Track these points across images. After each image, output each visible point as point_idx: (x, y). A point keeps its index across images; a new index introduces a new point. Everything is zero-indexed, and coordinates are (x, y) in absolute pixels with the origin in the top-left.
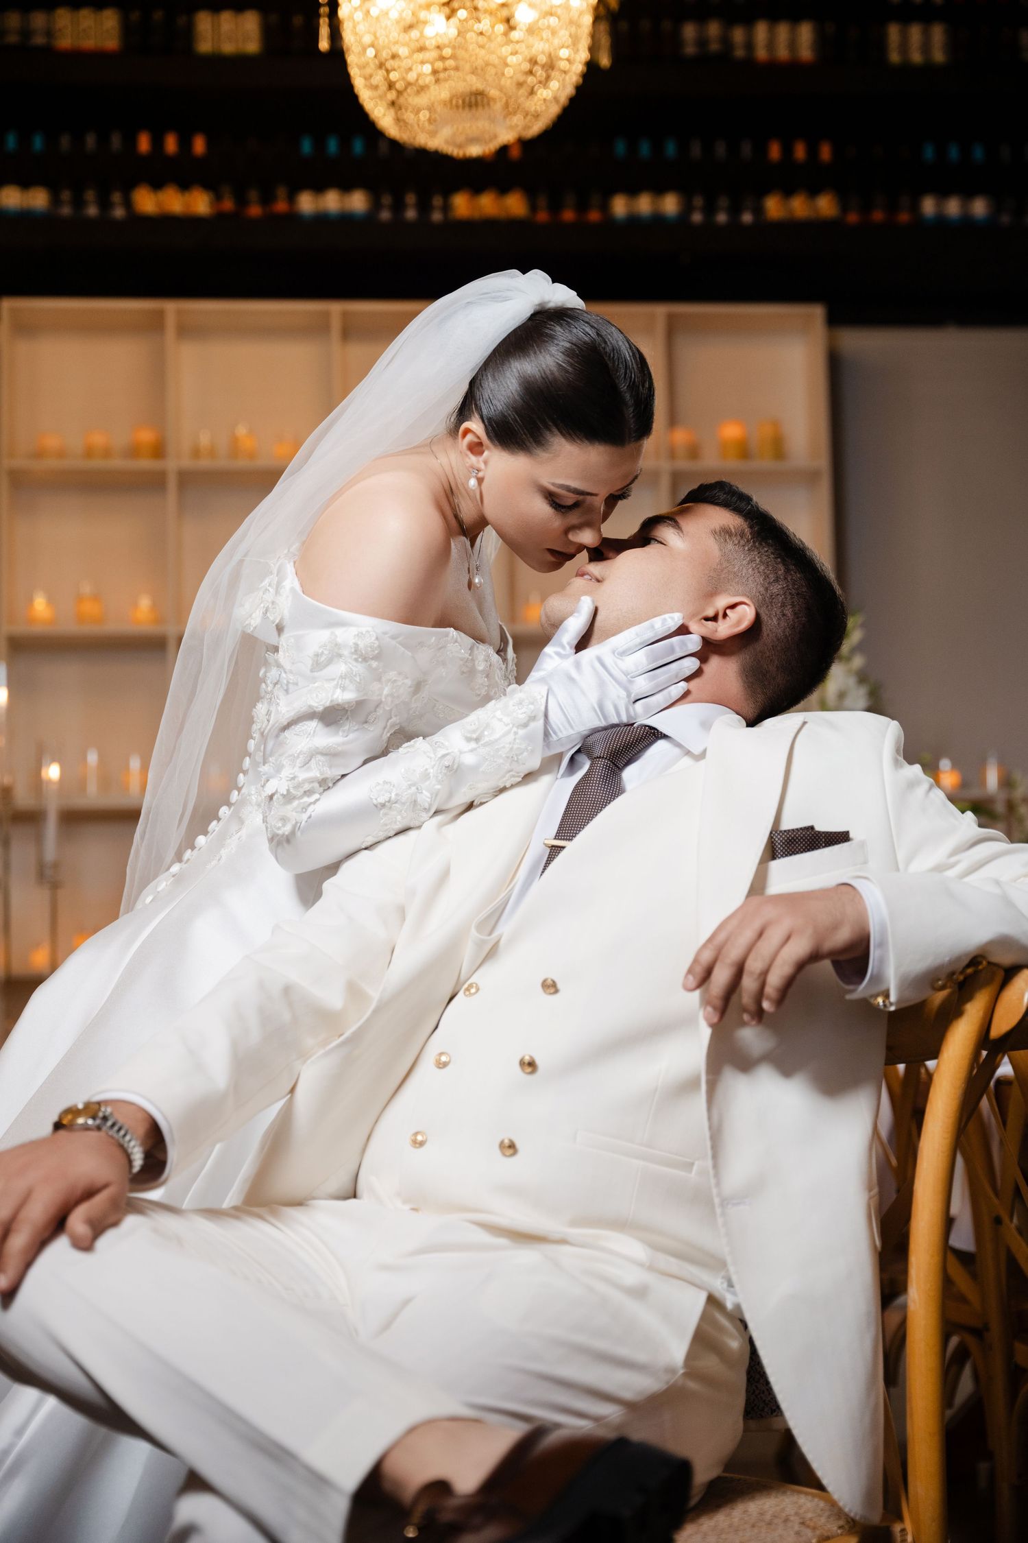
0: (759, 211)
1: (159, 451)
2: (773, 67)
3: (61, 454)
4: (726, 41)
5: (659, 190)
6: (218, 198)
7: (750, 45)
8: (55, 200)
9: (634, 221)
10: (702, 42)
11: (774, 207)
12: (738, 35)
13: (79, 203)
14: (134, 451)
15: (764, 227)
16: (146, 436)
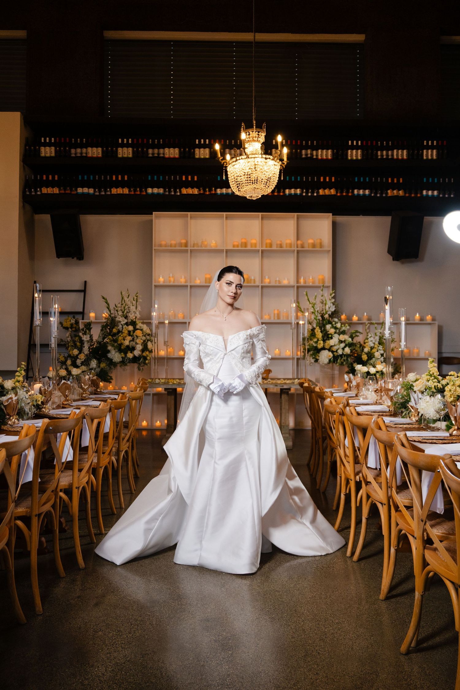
0: (318, 193)
1: (186, 245)
2: (322, 160)
3: (166, 246)
4: (312, 154)
5: (296, 188)
6: (200, 190)
7: (317, 155)
8: (165, 191)
9: (290, 195)
10: (306, 155)
11: (321, 192)
12: (314, 153)
13: (170, 191)
14: (181, 245)
15: (318, 196)
16: (184, 241)
